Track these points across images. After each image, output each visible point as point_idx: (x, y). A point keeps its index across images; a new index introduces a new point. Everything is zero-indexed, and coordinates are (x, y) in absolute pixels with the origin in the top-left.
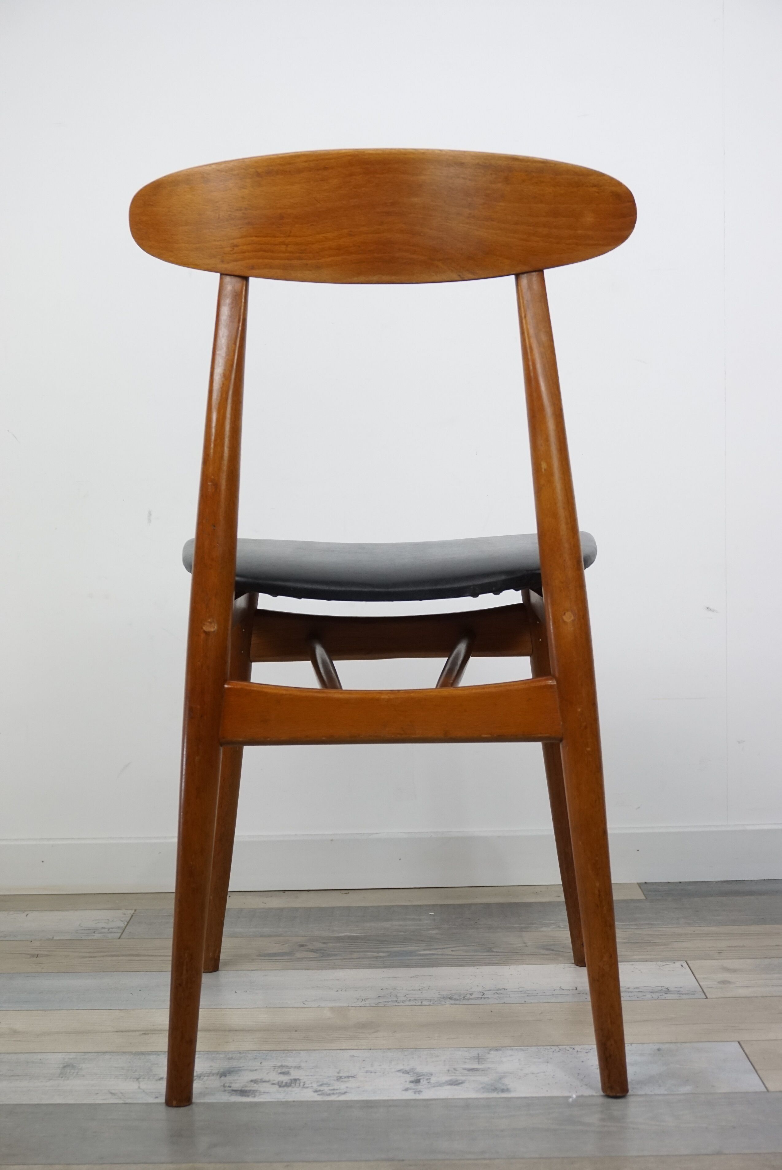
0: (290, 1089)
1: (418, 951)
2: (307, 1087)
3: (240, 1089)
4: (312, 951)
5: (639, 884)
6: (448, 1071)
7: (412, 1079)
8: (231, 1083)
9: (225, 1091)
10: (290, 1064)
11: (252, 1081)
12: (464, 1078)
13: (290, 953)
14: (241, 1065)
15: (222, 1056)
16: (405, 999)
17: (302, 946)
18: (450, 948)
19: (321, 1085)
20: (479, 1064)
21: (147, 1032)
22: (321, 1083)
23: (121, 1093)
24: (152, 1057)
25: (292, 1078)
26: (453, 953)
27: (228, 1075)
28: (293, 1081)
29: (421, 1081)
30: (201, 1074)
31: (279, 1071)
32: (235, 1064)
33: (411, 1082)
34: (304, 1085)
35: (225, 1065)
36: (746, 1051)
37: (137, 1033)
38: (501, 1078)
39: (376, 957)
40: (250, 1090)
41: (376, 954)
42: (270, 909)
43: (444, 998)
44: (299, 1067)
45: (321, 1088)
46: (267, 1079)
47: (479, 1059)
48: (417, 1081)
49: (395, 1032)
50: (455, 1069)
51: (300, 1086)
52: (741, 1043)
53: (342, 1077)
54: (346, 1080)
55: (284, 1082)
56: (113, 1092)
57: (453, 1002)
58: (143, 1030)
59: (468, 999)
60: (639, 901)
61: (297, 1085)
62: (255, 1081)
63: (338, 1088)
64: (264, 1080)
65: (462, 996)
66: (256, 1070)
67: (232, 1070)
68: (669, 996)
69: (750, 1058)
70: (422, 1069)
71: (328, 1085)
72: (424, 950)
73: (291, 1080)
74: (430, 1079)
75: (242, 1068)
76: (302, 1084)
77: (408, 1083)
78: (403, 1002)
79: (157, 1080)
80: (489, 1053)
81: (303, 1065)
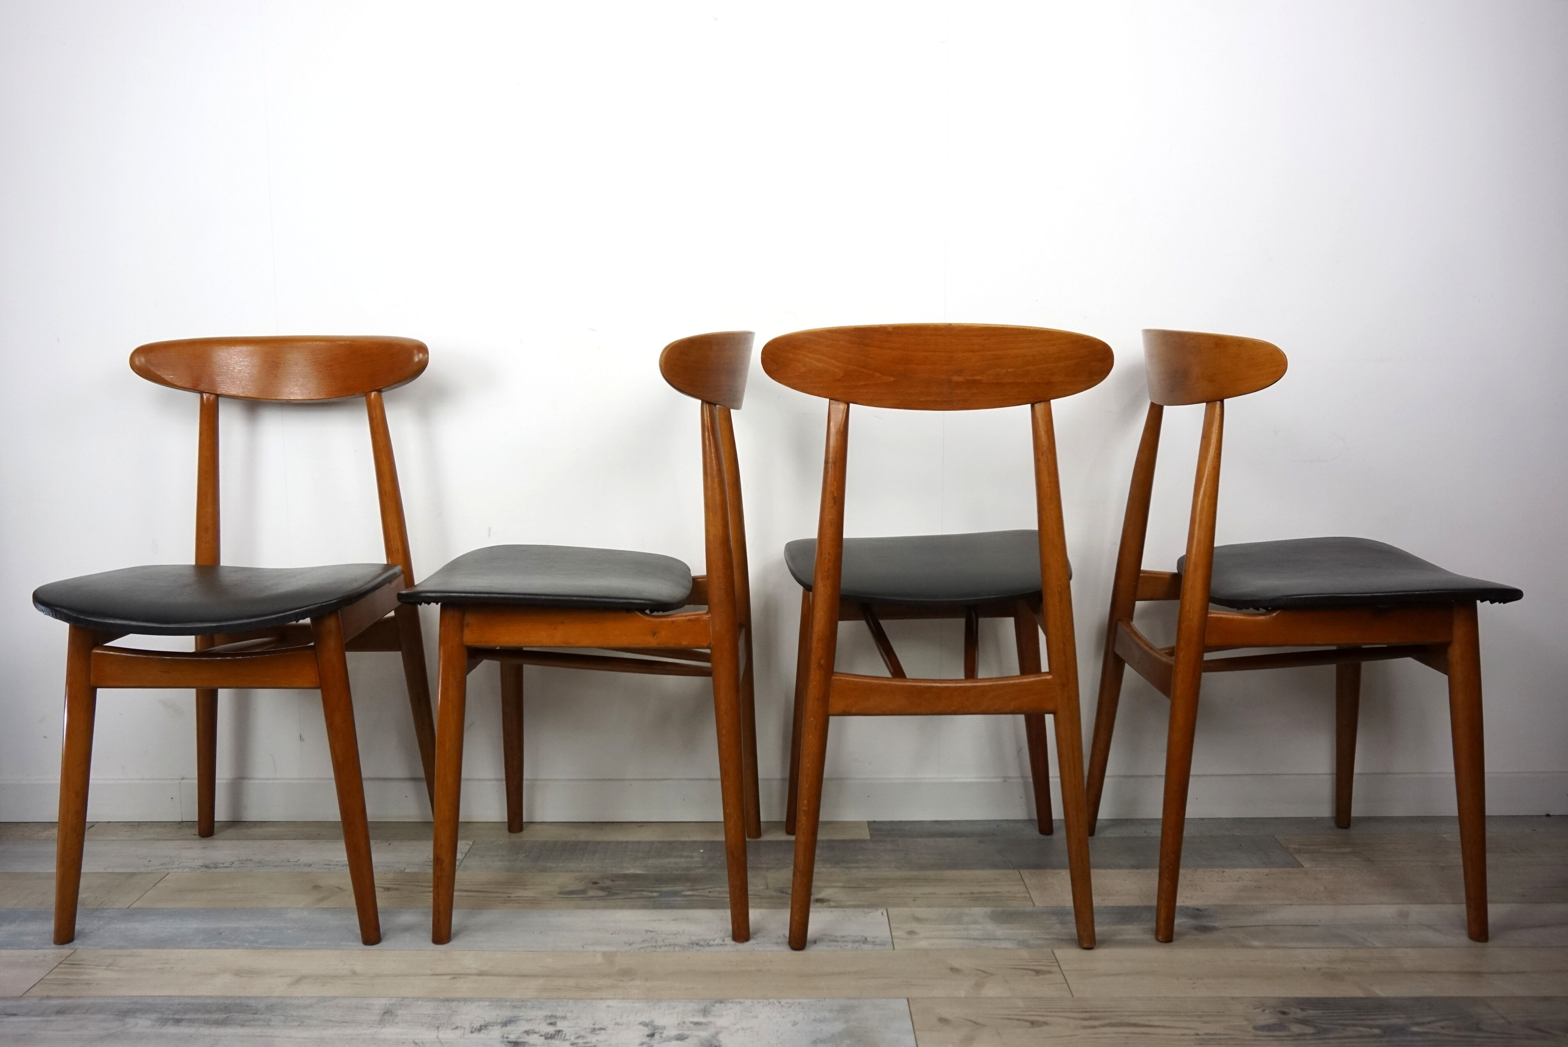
0: (553, 1041)
1: (683, 891)
2: (567, 1040)
3: (514, 1040)
4: (602, 889)
5: (869, 823)
6: (679, 1024)
7: (649, 1032)
8: (509, 1034)
9: (503, 1042)
10: (558, 1014)
11: (525, 1032)
12: (688, 1033)
13: (583, 891)
14: (521, 1014)
15: (508, 1003)
16: (661, 944)
17: (595, 883)
18: (708, 888)
19: (577, 1038)
20: (704, 1017)
21: (455, 976)
22: (577, 1035)
23: (423, 1043)
24: (455, 1003)
25: (557, 1029)
26: (710, 895)
27: (508, 1024)
28: (557, 1033)
29: (656, 1035)
30: (487, 1023)
31: (549, 1022)
32: (516, 1013)
33: (648, 1036)
34: (564, 1037)
35: (506, 1013)
36: (912, 1009)
37: (449, 977)
38: (717, 1033)
39: (650, 897)
40: (522, 1042)
41: (650, 894)
42: (579, 842)
43: (692, 944)
44: (564, 1018)
45: (577, 1041)
46: (537, 1031)
47: (705, 1012)
48: (652, 1035)
49: (647, 980)
50: (684, 1023)
51: (561, 1038)
52: (910, 1000)
53: (596, 1030)
54: (598, 1032)
55: (550, 1033)
56: (416, 1041)
57: (698, 948)
58: (453, 974)
59: (710, 946)
60: (865, 841)
61: (560, 1036)
62: (527, 1032)
63: (590, 1041)
64: (535, 1031)
65: (707, 942)
66: (531, 1020)
67: (513, 1019)
68: (866, 947)
69: (913, 1017)
70: (659, 1022)
71: (583, 1037)
72: (688, 890)
73: (556, 1031)
74: (663, 1033)
75: (522, 1018)
76: (563, 1036)
77: (645, 1037)
78: (660, 947)
79: (452, 1030)
80: (714, 1006)
81: (568, 1015)
